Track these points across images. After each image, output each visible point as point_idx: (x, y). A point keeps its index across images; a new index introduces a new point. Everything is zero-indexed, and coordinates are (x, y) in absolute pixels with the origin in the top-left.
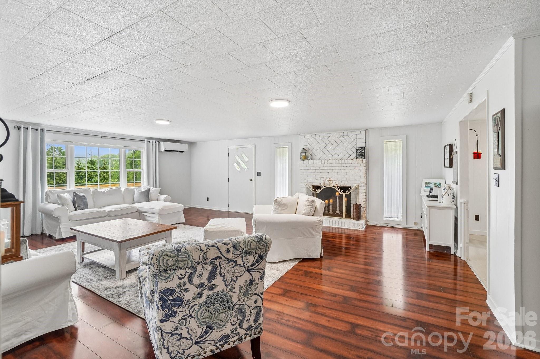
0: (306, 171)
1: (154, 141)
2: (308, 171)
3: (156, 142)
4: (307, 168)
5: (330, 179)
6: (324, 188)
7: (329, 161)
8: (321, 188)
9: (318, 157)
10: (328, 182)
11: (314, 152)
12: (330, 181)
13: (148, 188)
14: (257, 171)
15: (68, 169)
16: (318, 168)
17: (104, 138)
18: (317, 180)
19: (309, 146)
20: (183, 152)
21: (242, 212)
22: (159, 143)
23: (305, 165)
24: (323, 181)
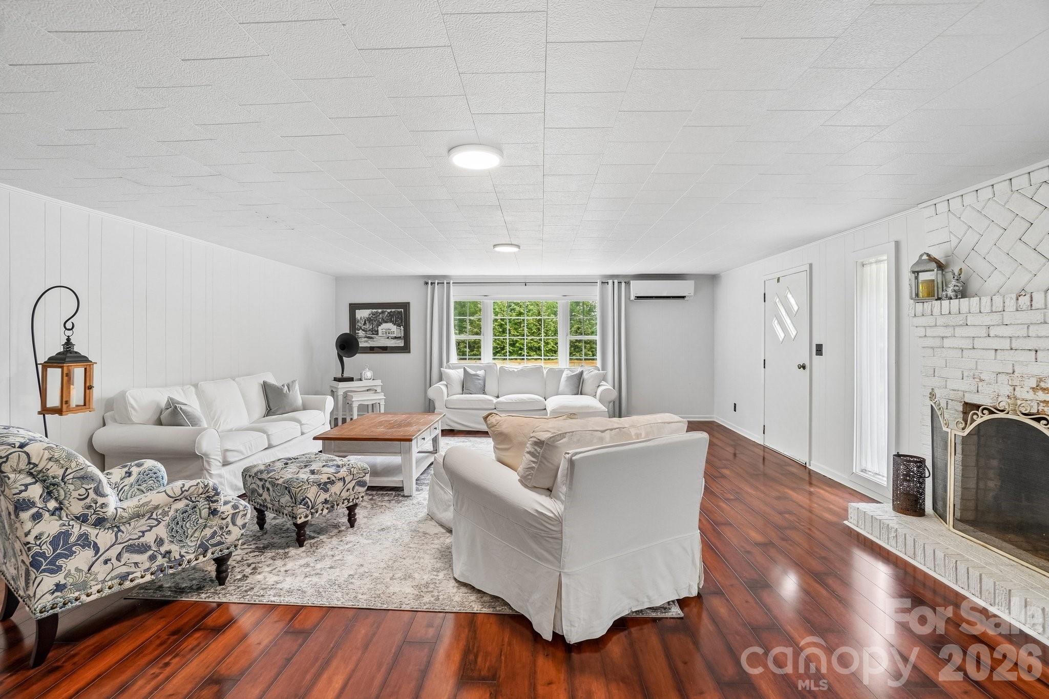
0: (937, 342)
1: (616, 282)
2: (947, 343)
3: (620, 283)
4: (941, 331)
5: (1043, 385)
6: (987, 417)
7: (1024, 301)
8: (975, 417)
9: (994, 282)
10: (1031, 395)
11: (978, 265)
12: (1043, 389)
13: (581, 370)
14: (816, 341)
15: (483, 335)
16: (983, 333)
17: (529, 285)
18: (981, 380)
19: (954, 241)
20: (683, 297)
21: (787, 453)
22: (627, 283)
23: (929, 321)
24: (1007, 390)
